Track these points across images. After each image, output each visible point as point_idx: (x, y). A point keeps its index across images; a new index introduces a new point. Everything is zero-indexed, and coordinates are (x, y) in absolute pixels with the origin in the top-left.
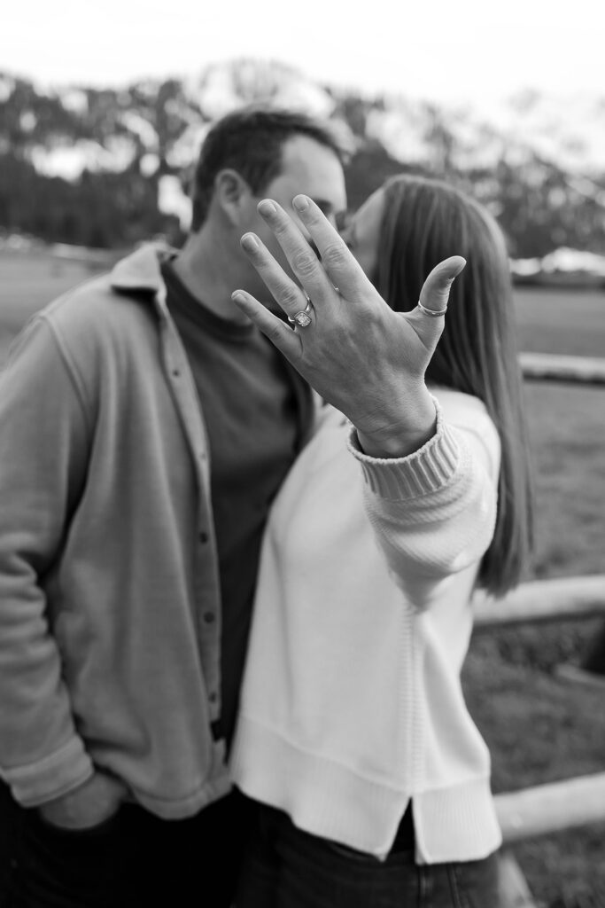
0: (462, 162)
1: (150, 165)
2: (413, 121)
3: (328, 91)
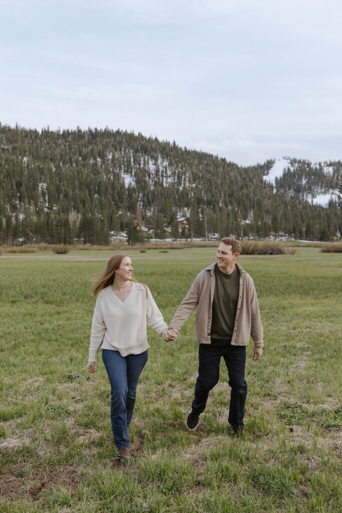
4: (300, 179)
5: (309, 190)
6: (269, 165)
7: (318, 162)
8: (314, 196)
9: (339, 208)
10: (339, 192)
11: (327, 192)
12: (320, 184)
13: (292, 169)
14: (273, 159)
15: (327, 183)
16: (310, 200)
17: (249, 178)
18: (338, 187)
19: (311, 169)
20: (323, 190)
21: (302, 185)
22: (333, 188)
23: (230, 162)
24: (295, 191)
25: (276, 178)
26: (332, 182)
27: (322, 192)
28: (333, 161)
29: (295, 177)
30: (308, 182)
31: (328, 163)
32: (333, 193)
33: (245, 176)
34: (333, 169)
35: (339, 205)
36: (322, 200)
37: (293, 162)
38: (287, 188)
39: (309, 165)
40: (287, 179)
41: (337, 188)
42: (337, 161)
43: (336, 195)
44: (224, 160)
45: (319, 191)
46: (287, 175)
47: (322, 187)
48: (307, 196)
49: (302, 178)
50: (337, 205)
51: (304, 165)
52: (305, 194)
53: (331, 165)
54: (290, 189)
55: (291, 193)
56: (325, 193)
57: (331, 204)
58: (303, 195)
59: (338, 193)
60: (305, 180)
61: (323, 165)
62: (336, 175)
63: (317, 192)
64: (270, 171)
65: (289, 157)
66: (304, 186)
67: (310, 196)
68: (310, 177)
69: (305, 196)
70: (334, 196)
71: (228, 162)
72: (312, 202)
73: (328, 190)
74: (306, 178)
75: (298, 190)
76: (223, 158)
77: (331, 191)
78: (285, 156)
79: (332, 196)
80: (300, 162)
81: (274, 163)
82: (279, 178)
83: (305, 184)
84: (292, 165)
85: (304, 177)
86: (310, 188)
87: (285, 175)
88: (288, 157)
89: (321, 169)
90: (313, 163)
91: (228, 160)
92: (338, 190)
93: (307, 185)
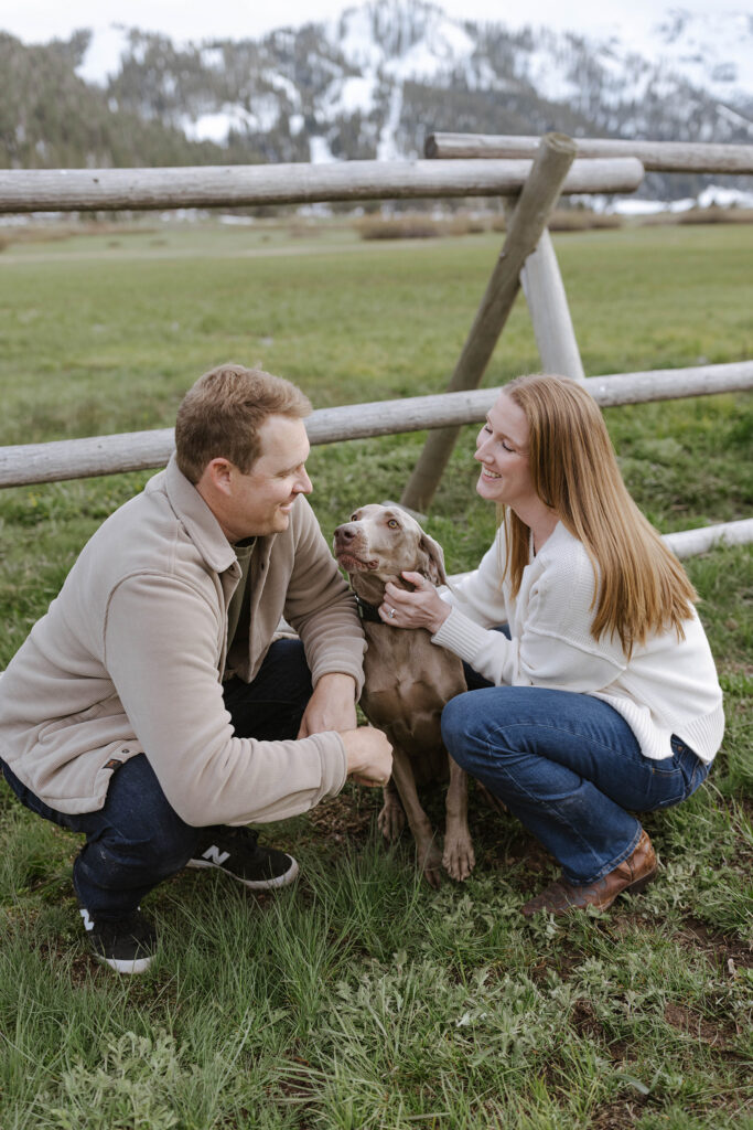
0: (610, 99)
1: (297, 123)
2: (560, 57)
3: (470, 28)
4: (159, 78)
5: (183, 101)
6: (80, 42)
8: (194, 120)
10: (243, 109)
11: (220, 109)
12: (202, 90)
13: (138, 54)
14: (88, 27)
16: (188, 129)
18: (241, 98)
19: (177, 57)
20: (210, 106)
22: (231, 102)
24: (154, 105)
25: (110, 77)
26: (226, 85)
27: (208, 110)
28: (218, 38)
30: (179, 87)
31: (210, 42)
32: (233, 114)
34: (223, 56)
35: (248, 140)
36: (212, 127)
37: (135, 36)
38: (136, 98)
39: (169, 44)
40: (133, 78)
41: (238, 101)
43: (239, 116)
46: (129, 66)
47: (209, 99)
48: (180, 118)
49: (165, 76)
50: (245, 140)
51: (159, 45)
52: (176, 113)
53: (216, 45)
55: (147, 114)
56: (217, 110)
57: (233, 137)
58: (171, 116)
59: (243, 114)
60: (171, 82)
61: (197, 45)
66: (171, 96)
67: (186, 117)
68: (180, 75)
69: (175, 120)
70: (235, 119)
72: (194, 133)
73: (222, 106)
74: (173, 76)
77: (227, 107)
79: (232, 121)
80: (148, 37)
82: (114, 76)
84: (135, 44)
85: (170, 73)
86: (186, 101)
87: (125, 68)
89: (197, 57)
90: (176, 42)
92: (241, 106)
93: (177, 94)
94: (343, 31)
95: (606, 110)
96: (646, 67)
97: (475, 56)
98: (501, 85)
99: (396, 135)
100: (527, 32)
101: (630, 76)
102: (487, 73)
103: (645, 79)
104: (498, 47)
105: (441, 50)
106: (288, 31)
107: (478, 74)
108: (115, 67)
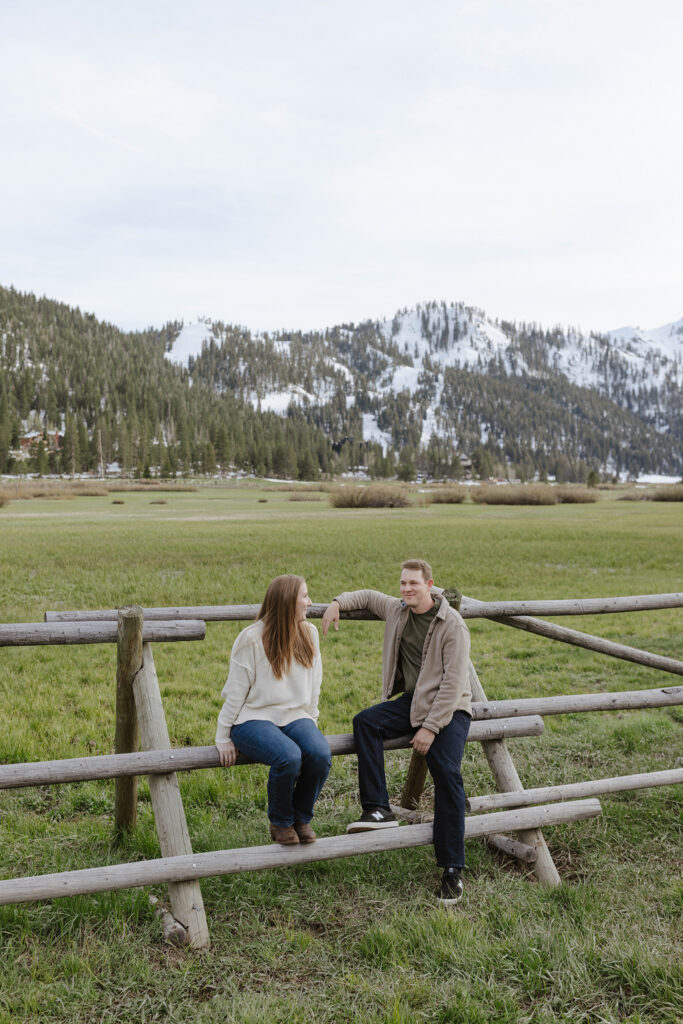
0: (632, 386)
1: (350, 400)
2: (587, 352)
3: (507, 328)
4: (234, 361)
5: (252, 382)
6: (172, 332)
7: (262, 330)
8: (260, 396)
9: (306, 418)
10: (304, 389)
11: (284, 389)
12: (271, 373)
13: (218, 342)
14: (179, 320)
15: (283, 372)
16: (255, 403)
17: (144, 356)
18: (303, 380)
19: (251, 345)
20: (276, 385)
21: (240, 373)
22: (294, 383)
23: (103, 323)
24: (226, 384)
25: (191, 359)
26: (291, 370)
27: (274, 389)
28: (288, 331)
29: (225, 358)
30: (249, 369)
31: (281, 334)
32: (294, 392)
33: (135, 352)
34: (291, 346)
35: (306, 413)
36: (276, 402)
37: (217, 328)
38: (213, 378)
39: (246, 335)
40: (211, 361)
41: (300, 382)
42: (295, 332)
43: (299, 394)
44: (91, 318)
45: (270, 386)
46: (210, 352)
47: (274, 381)
48: (248, 394)
49: (238, 360)
50: (302, 413)
51: (238, 336)
52: (245, 390)
53: (286, 337)
54: (216, 379)
55: (219, 390)
56: (280, 390)
57: (292, 411)
58: (242, 392)
59: (304, 392)
60: (243, 364)
61: (271, 336)
62: (297, 358)
63: (266, 388)
64: (175, 344)
65: (210, 319)
66: (242, 376)
67: (253, 394)
68: (253, 360)
69: (245, 395)
70: (296, 396)
71: (100, 322)
72: (259, 406)
73: (286, 386)
74: (244, 361)
75: (232, 383)
76: (90, 313)
77: (291, 386)
78: (201, 317)
79: (292, 397)
80: (229, 329)
81: (181, 328)
82: (195, 359)
83: (245, 373)
84: (216, 335)
85: (242, 359)
86: (254, 380)
87: (205, 352)
88: (207, 318)
89: (270, 346)
90: (253, 333)
91: (100, 319)
92: (303, 386)
93: (247, 375)
94: (396, 328)
95: (628, 396)
96: (664, 362)
97: (510, 350)
98: (533, 373)
99: (437, 412)
100: (558, 332)
101: (649, 369)
102: (521, 363)
103: (663, 371)
104: (532, 343)
105: (482, 345)
106: (350, 327)
107: (514, 365)
108: (197, 352)
